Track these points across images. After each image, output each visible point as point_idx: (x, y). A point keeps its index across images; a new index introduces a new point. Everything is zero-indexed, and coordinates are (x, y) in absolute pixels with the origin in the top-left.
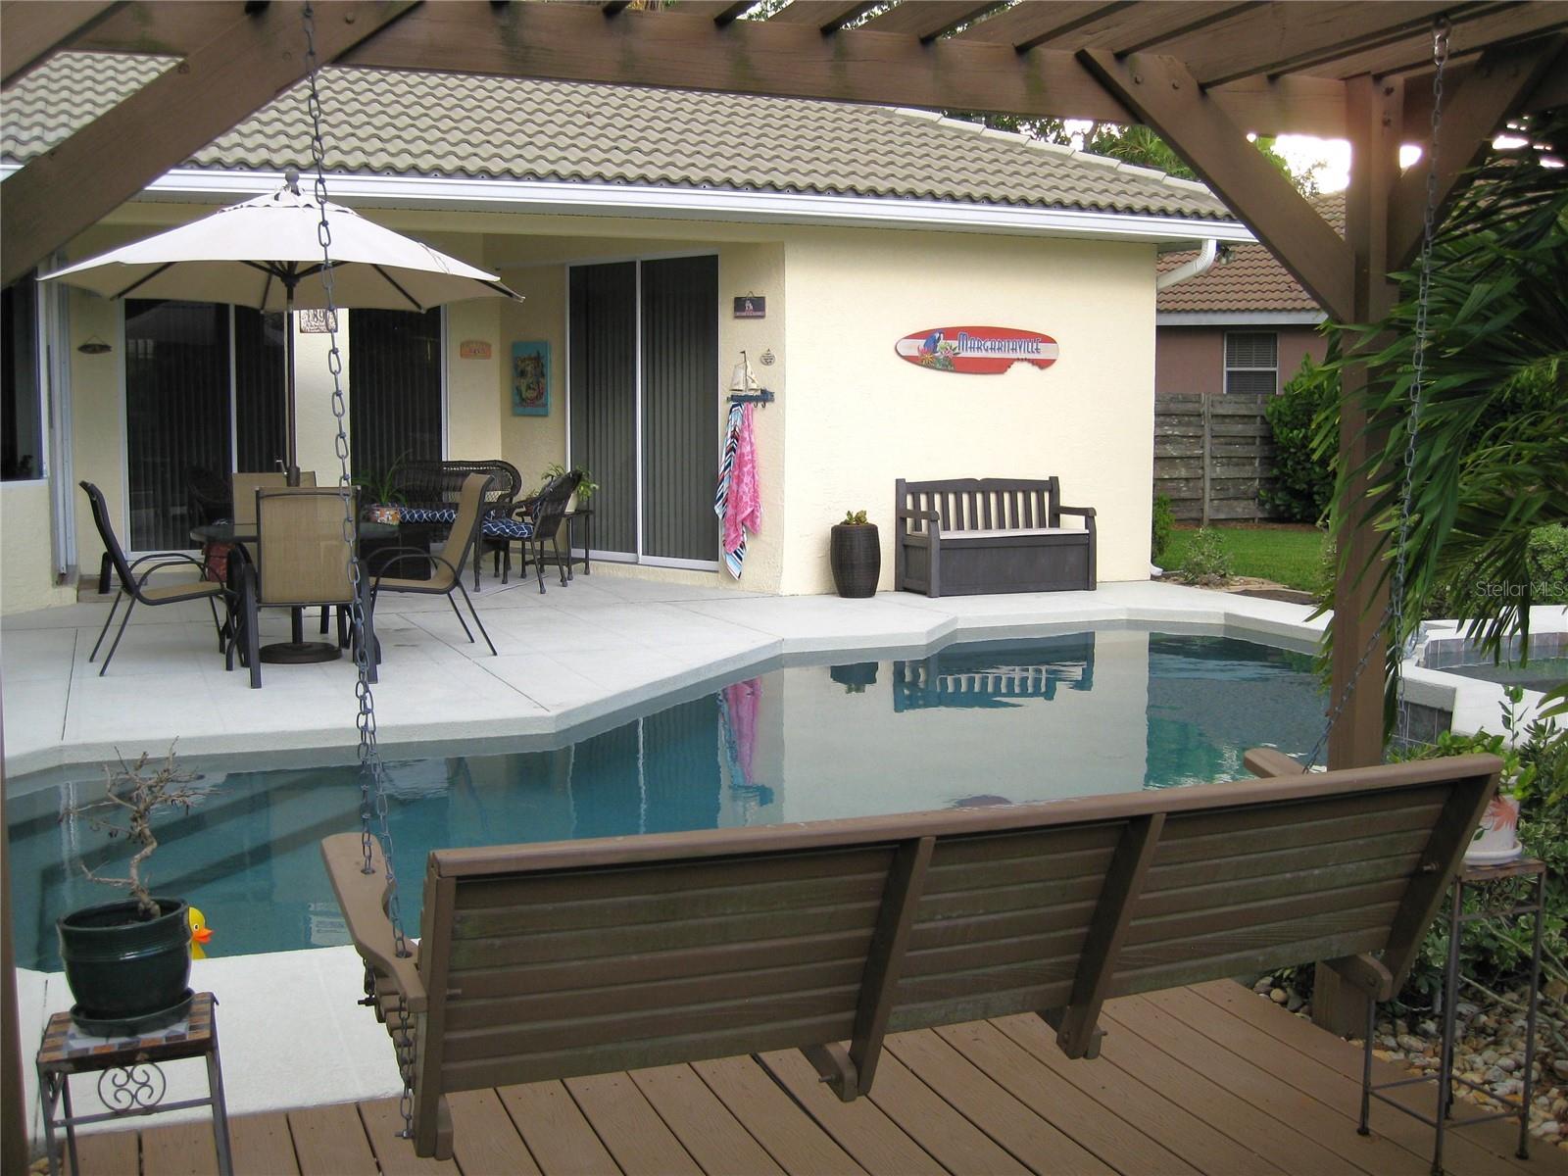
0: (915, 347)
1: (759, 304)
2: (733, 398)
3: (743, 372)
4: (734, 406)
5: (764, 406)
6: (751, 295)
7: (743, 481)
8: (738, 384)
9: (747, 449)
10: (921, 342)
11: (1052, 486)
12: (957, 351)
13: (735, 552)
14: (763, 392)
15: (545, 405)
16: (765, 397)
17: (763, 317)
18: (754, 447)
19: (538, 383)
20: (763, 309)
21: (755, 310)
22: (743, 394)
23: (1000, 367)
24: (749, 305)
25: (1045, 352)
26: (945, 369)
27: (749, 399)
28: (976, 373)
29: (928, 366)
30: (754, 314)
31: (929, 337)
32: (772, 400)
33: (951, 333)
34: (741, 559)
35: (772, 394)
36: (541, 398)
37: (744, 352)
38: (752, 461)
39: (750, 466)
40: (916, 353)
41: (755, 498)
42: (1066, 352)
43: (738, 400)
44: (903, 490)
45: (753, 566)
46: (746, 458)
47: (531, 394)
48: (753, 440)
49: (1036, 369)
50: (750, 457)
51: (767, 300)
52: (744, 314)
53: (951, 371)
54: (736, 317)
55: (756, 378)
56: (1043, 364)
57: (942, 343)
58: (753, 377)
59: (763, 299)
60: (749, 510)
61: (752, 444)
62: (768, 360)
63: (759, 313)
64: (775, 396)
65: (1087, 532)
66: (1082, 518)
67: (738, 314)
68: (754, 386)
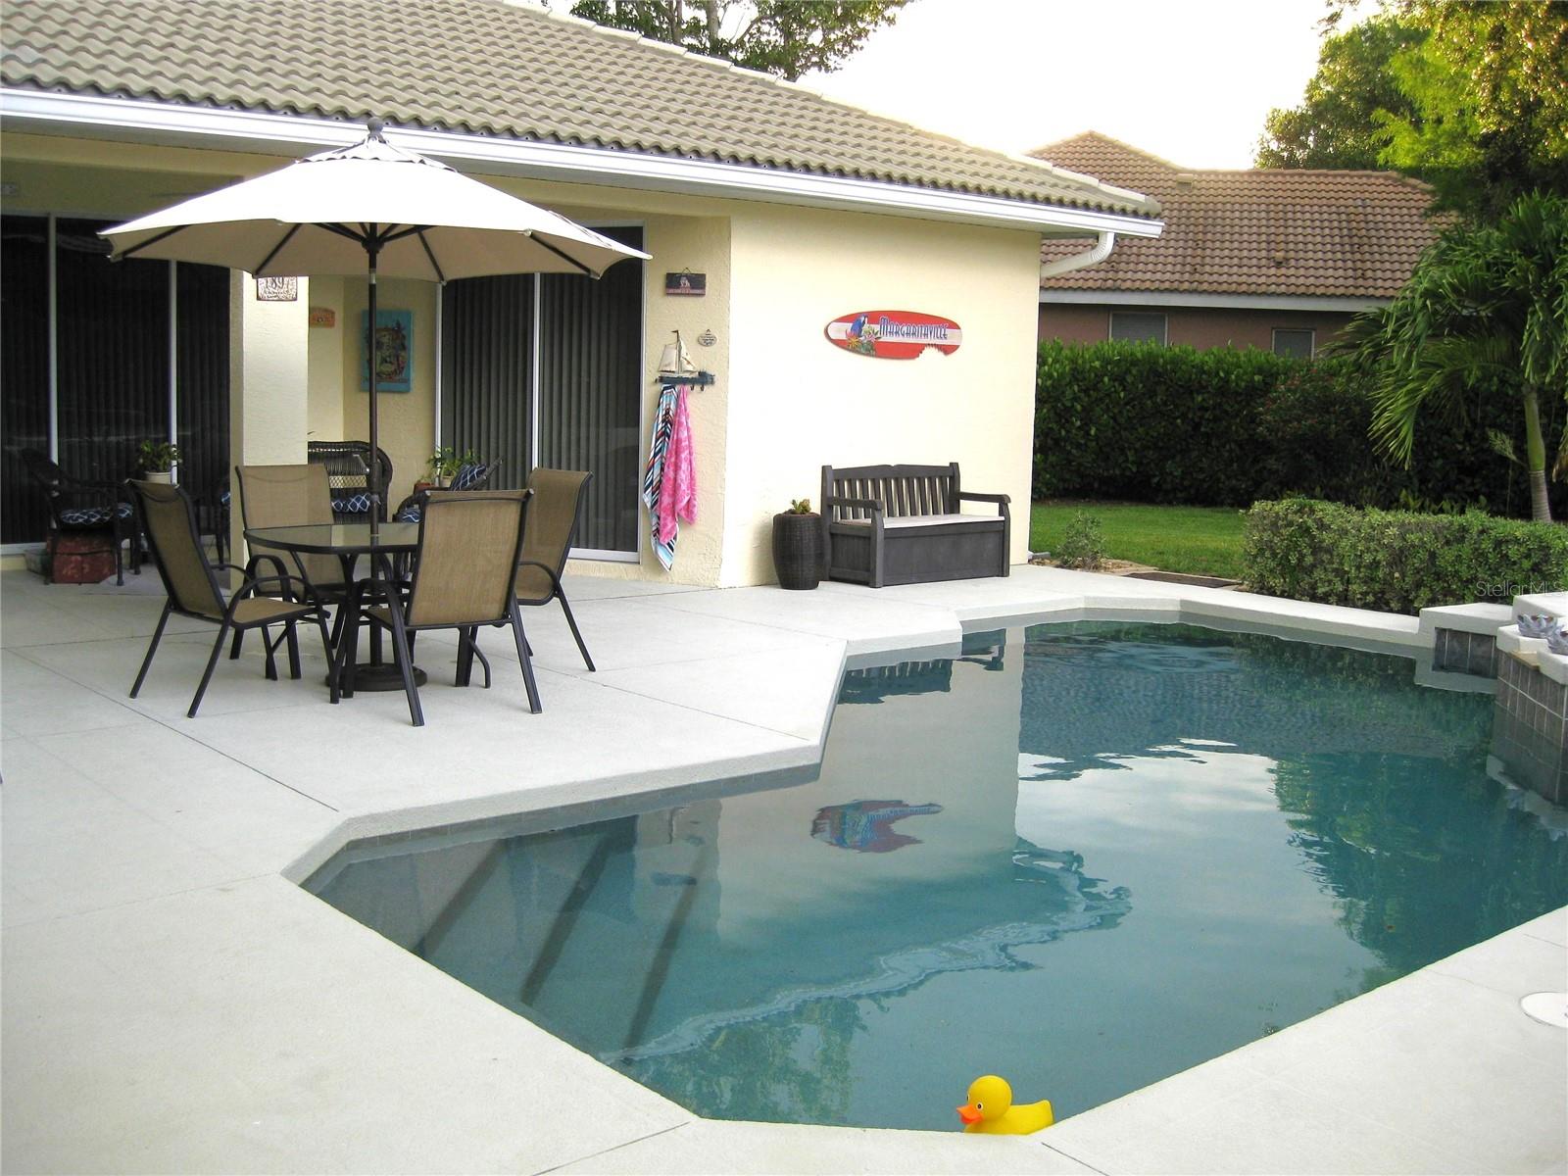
0: (841, 331)
1: (697, 283)
2: (662, 380)
3: (675, 352)
4: (665, 388)
5: (702, 389)
6: (686, 272)
7: (680, 467)
8: (669, 364)
9: (684, 434)
10: (849, 326)
11: (952, 473)
12: (879, 335)
13: (669, 544)
14: (702, 374)
15: (407, 381)
16: (703, 379)
17: (703, 295)
18: (691, 432)
19: (397, 357)
20: (703, 287)
21: (693, 288)
22: (676, 376)
23: (911, 352)
24: (685, 282)
25: (951, 338)
26: (868, 354)
27: (684, 381)
28: (893, 358)
29: (854, 350)
30: (692, 291)
31: (855, 320)
32: (712, 383)
33: (874, 317)
34: (673, 550)
35: (712, 377)
36: (401, 372)
37: (677, 332)
38: (690, 447)
39: (687, 452)
40: (843, 337)
41: (692, 487)
42: (968, 338)
43: (668, 381)
44: (829, 477)
45: (685, 556)
46: (683, 444)
47: (388, 368)
48: (690, 425)
49: (941, 354)
50: (687, 443)
51: (707, 277)
52: (679, 291)
53: (873, 356)
54: (668, 294)
55: (694, 360)
56: (948, 350)
57: (866, 327)
58: (688, 358)
59: (703, 276)
60: (687, 499)
61: (688, 429)
62: (707, 340)
63: (698, 291)
64: (715, 379)
65: (1002, 518)
66: (996, 506)
67: (671, 291)
68: (690, 368)
